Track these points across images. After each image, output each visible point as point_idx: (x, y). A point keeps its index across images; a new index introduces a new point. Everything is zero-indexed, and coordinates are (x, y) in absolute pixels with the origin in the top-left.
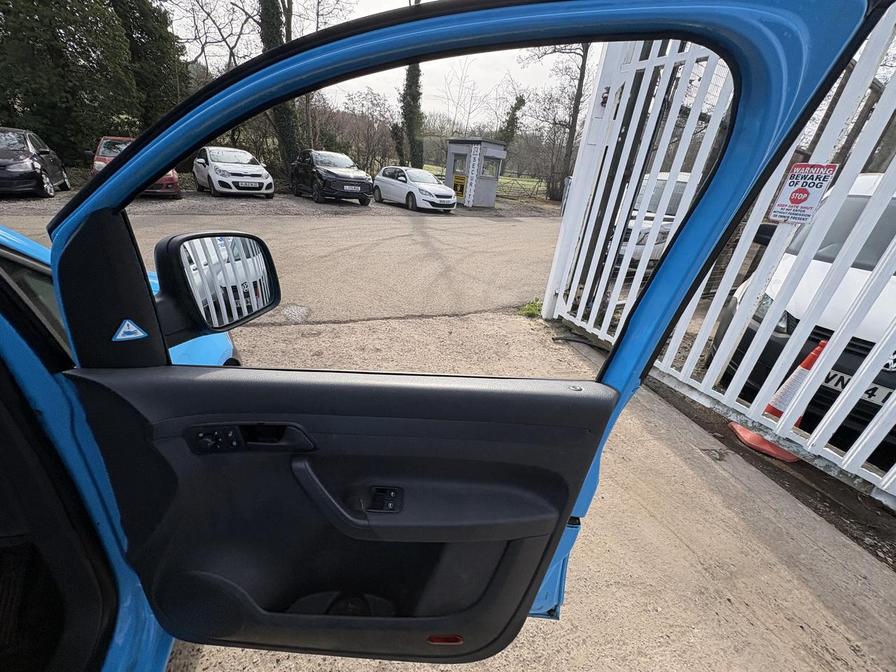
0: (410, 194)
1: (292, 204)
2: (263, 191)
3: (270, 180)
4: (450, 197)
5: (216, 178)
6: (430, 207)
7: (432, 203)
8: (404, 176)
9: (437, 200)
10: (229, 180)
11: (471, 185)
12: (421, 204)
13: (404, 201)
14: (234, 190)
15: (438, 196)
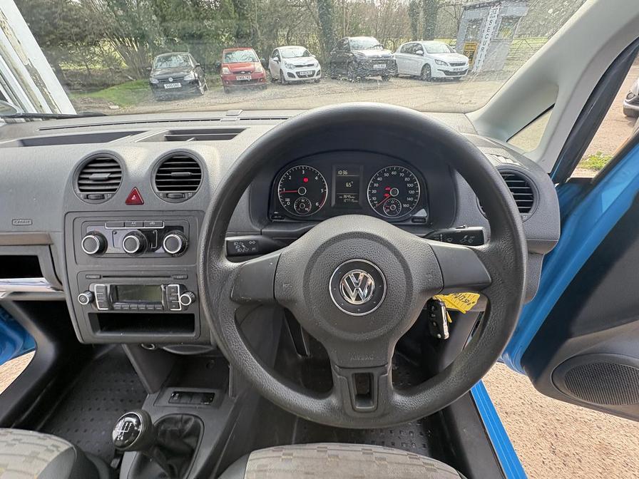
0: (427, 66)
1: (334, 85)
2: (315, 77)
3: (319, 68)
4: (463, 64)
5: (286, 71)
6: (444, 75)
7: (447, 72)
8: (422, 49)
9: (451, 69)
10: (294, 71)
11: (483, 49)
12: (435, 74)
13: (418, 73)
14: (297, 79)
15: (452, 65)
